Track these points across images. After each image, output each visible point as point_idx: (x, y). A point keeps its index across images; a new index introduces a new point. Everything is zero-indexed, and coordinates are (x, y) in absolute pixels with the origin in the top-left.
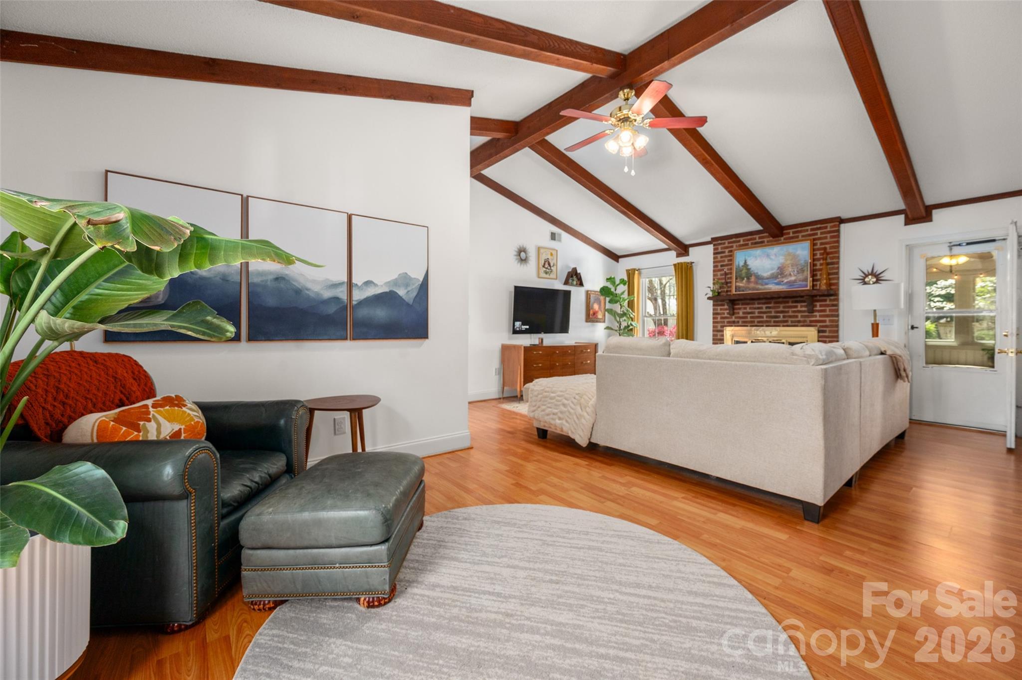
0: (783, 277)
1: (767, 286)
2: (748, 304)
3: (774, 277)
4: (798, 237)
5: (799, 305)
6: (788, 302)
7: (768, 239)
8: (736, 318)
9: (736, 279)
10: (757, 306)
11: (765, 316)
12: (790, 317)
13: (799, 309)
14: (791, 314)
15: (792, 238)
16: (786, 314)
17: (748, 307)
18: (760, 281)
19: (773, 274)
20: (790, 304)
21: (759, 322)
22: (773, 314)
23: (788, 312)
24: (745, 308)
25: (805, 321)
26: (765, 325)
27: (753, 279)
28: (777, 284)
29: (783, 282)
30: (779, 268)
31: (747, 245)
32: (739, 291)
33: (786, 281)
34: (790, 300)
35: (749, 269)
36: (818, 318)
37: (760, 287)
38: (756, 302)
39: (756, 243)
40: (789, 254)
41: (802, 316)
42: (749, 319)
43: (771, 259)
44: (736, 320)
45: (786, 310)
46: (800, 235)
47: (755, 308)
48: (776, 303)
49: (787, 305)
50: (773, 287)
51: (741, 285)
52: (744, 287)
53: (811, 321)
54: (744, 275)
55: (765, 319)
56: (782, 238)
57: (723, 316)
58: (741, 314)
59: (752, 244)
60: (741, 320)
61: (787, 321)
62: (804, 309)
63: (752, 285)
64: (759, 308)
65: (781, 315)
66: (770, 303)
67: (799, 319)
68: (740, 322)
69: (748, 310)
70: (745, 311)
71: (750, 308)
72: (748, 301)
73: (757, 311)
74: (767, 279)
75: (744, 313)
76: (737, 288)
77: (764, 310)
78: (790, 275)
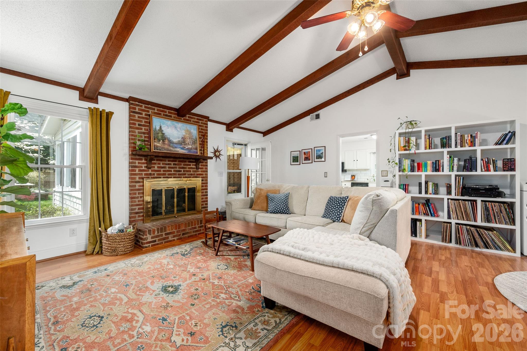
0: (185, 145)
1: (176, 149)
2: (161, 160)
3: (180, 143)
4: (190, 121)
5: (191, 164)
6: (186, 162)
7: (174, 116)
8: (152, 171)
9: (154, 139)
10: (167, 162)
11: (173, 170)
12: (187, 171)
13: (192, 166)
14: (187, 169)
15: (188, 120)
16: (185, 170)
17: (161, 162)
18: (172, 145)
19: (179, 141)
20: (187, 163)
21: (169, 174)
22: (178, 169)
23: (186, 168)
24: (159, 164)
25: (194, 174)
26: (173, 176)
27: (166, 142)
28: (182, 148)
29: (185, 148)
30: (182, 138)
31: (160, 114)
32: (157, 150)
33: (187, 147)
34: (187, 160)
35: (163, 134)
36: (200, 173)
37: (172, 149)
38: (167, 159)
39: (166, 115)
40: (188, 131)
41: (193, 171)
42: (162, 172)
43: (177, 130)
44: (152, 173)
45: (185, 166)
46: (192, 120)
47: (166, 164)
48: (179, 161)
49: (185, 163)
50: (180, 150)
51: (158, 144)
52: (160, 147)
53: (197, 174)
54: (160, 137)
55: (173, 172)
56: (182, 118)
57: (141, 169)
58: (156, 168)
59: (164, 115)
60: (156, 173)
61: (185, 174)
62: (194, 167)
63: (166, 146)
64: (169, 164)
65: (182, 170)
66: (176, 161)
67: (192, 173)
68: (156, 175)
69: (162, 165)
70: (159, 165)
71: (163, 164)
72: (161, 159)
73: (167, 166)
74: (176, 144)
75: (158, 167)
76: (156, 147)
77: (172, 166)
78: (189, 144)
